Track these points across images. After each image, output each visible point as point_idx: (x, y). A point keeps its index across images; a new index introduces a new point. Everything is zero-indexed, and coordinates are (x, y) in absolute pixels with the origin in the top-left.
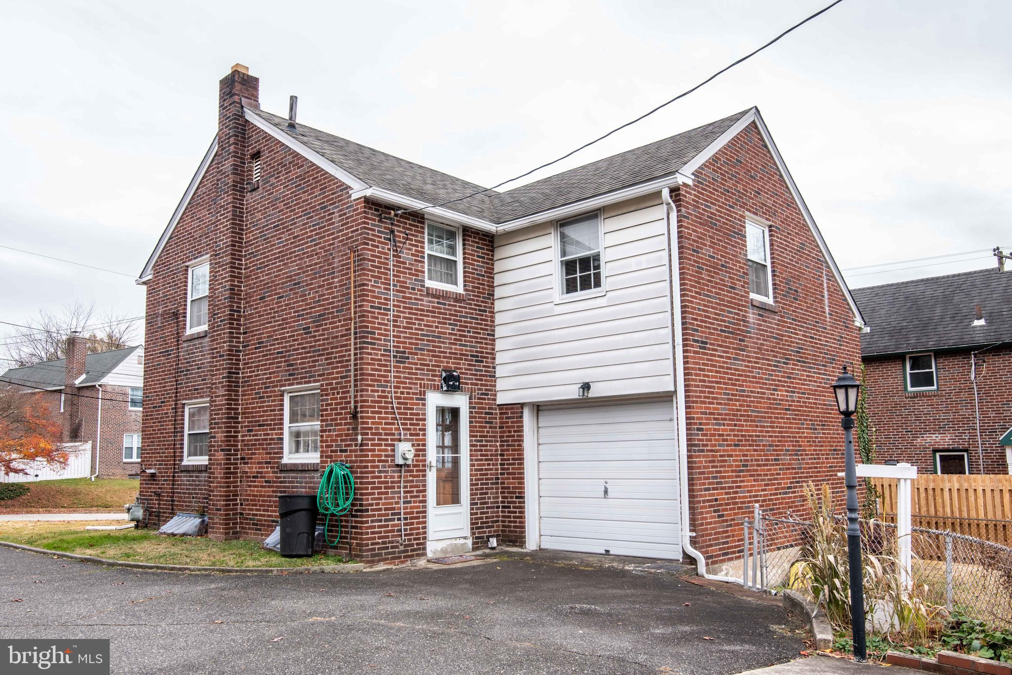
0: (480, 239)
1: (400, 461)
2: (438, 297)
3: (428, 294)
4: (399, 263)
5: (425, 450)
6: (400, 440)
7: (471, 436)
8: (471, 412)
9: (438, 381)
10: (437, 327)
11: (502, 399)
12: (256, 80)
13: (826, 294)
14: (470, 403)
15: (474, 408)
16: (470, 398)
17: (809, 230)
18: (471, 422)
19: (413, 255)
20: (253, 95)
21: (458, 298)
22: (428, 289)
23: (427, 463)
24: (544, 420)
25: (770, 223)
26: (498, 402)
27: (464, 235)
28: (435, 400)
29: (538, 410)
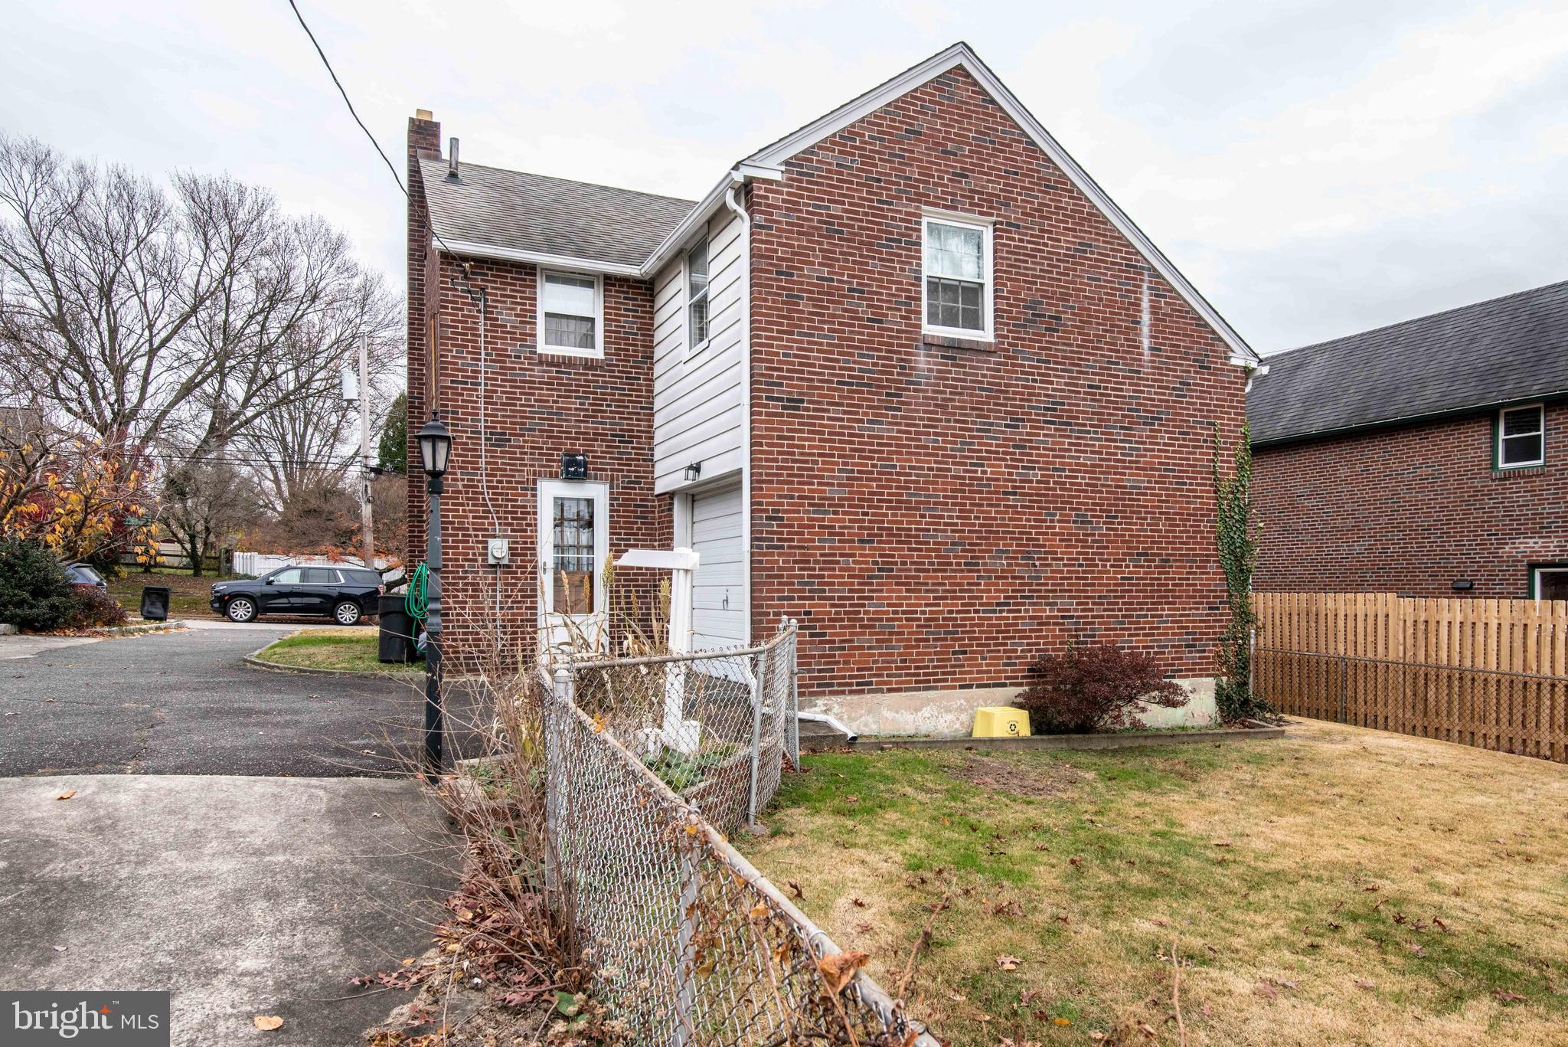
0: (629, 287)
1: (491, 561)
2: (558, 365)
3: (541, 363)
4: (494, 325)
5: (534, 549)
6: (494, 537)
7: (611, 534)
8: (611, 505)
9: (556, 467)
10: (555, 402)
11: (659, 488)
12: (437, 125)
13: (1146, 318)
14: (611, 493)
15: (616, 499)
16: (611, 487)
17: (1106, 221)
18: (611, 517)
19: (516, 315)
20: (432, 144)
21: (589, 365)
22: (540, 355)
23: (540, 565)
24: (703, 512)
25: (994, 219)
26: (657, 492)
27: (605, 284)
28: (550, 491)
29: (693, 501)
